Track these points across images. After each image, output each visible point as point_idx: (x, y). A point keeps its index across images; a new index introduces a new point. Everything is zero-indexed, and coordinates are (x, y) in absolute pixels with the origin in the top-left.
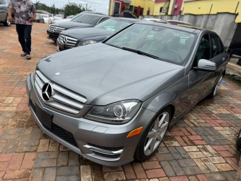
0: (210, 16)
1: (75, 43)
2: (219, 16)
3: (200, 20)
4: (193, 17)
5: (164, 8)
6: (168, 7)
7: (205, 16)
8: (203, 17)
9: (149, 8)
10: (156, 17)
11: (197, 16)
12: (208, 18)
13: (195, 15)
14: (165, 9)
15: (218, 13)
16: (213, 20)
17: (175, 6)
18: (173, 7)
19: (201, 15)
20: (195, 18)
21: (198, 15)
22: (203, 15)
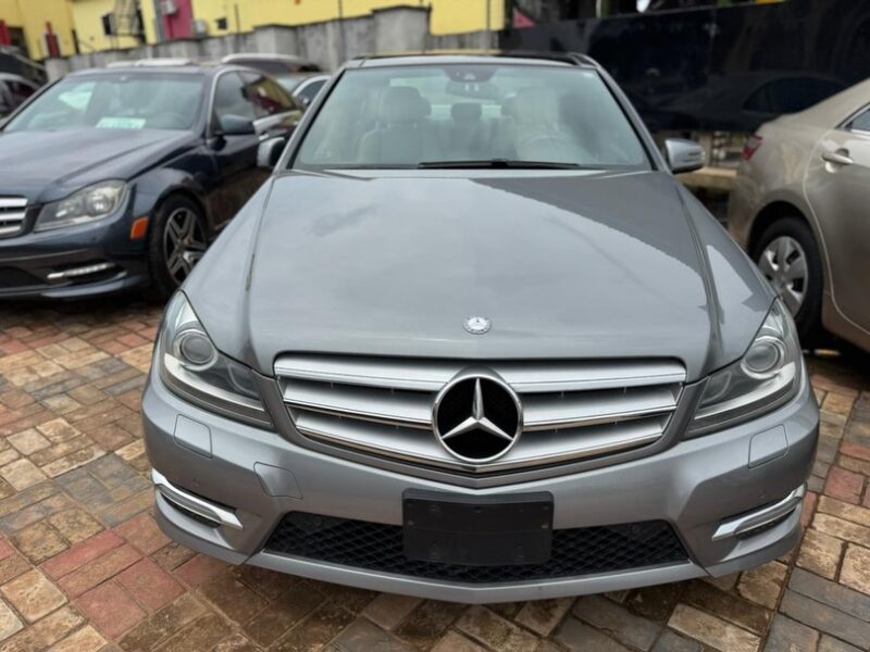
0: (346, 25)
1: (21, 216)
2: (383, 19)
3: (319, 43)
4: (287, 35)
5: (121, 16)
6: (139, 14)
7: (330, 28)
8: (324, 32)
9: (49, 26)
10: (132, 53)
11: (300, 30)
12: (343, 33)
13: (294, 28)
14: (125, 21)
15: (376, 12)
16: (360, 36)
17: (165, 7)
18: (158, 12)
19: (315, 25)
20: (296, 39)
21: (303, 27)
22: (324, 23)
